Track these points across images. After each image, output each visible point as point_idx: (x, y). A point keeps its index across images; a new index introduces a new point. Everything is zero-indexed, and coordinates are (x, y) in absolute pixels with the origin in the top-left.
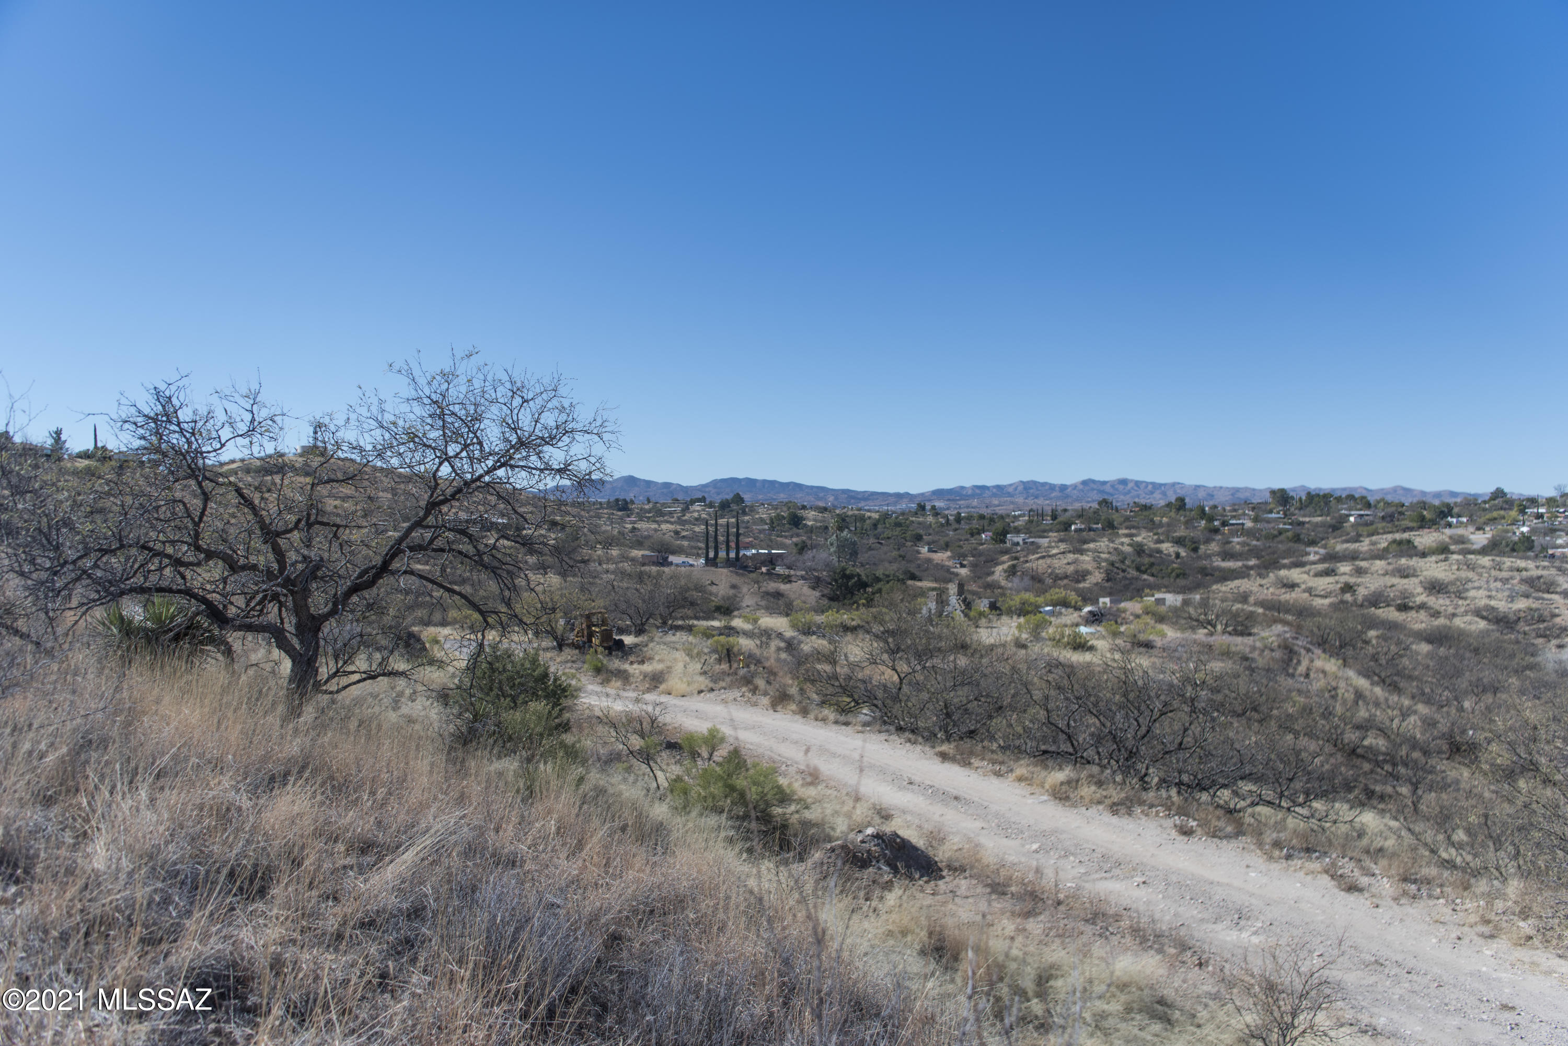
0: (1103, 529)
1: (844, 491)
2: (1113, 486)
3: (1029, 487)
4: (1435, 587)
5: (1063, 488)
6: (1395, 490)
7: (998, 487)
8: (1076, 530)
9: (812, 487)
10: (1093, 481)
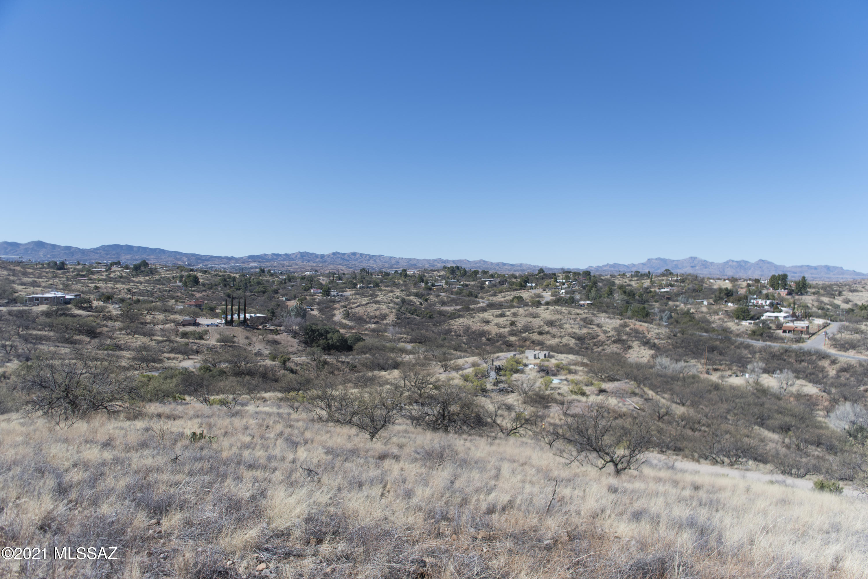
0: (374, 287)
1: (194, 255)
2: (349, 256)
3: (304, 256)
4: (551, 323)
5: (323, 256)
6: (480, 261)
7: (286, 255)
8: (360, 288)
9: (172, 252)
10: (339, 253)
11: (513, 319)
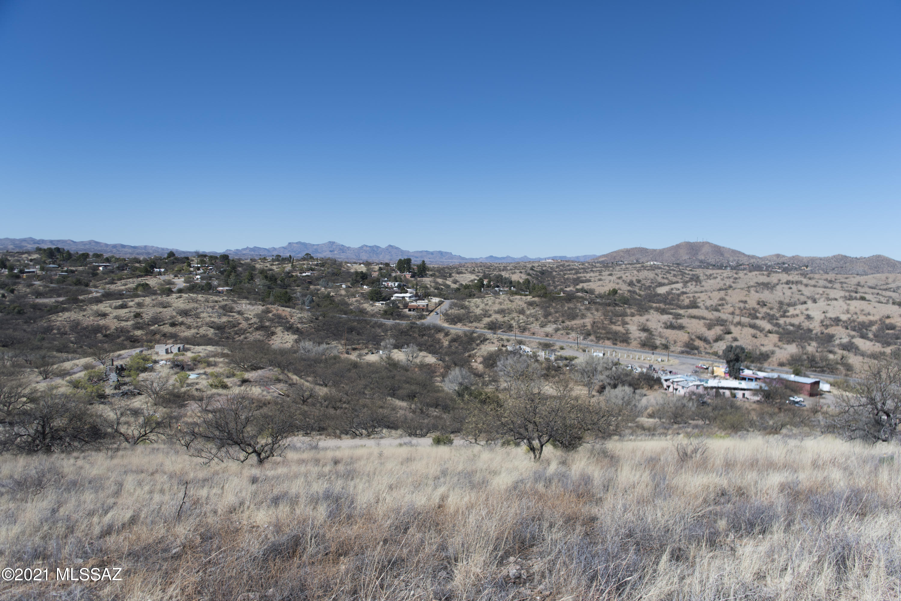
4: (185, 313)
11: (138, 310)
